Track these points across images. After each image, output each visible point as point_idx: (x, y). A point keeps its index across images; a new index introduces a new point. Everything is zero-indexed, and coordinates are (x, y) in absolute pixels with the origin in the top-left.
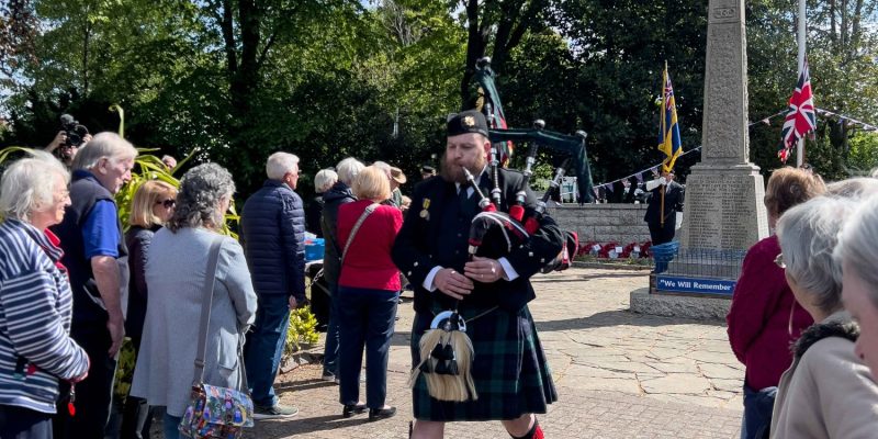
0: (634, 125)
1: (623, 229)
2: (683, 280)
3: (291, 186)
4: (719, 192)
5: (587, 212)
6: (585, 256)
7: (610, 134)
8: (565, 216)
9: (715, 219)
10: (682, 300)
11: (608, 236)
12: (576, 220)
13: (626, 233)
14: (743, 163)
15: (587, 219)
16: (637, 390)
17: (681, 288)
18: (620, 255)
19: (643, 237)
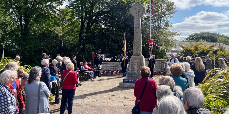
0: (118, 45)
1: (116, 67)
2: (130, 80)
3: (47, 67)
4: (136, 62)
5: (108, 64)
6: (108, 74)
8: (104, 65)
9: (136, 67)
10: (130, 84)
11: (113, 69)
12: (106, 66)
14: (141, 55)
15: (108, 65)
16: (123, 105)
17: (129, 82)
18: (115, 73)
19: (120, 69)
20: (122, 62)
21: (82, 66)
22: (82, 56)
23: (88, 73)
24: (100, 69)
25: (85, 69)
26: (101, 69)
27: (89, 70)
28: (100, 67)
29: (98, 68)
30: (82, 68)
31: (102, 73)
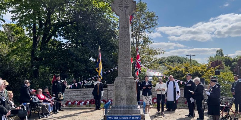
1: (84, 96)
2: (115, 117)
4: (124, 86)
5: (74, 92)
6: (73, 106)
7: (79, 68)
8: (67, 93)
9: (124, 95)
11: (80, 99)
12: (70, 94)
13: (85, 97)
14: (131, 76)
15: (74, 94)
17: (115, 119)
18: (83, 104)
19: (90, 99)
20: (93, 89)
21: (34, 95)
22: (35, 82)
23: (43, 106)
24: (61, 100)
25: (39, 100)
26: (63, 100)
27: (45, 101)
28: (60, 96)
29: (59, 98)
30: (35, 98)
31: (64, 106)
